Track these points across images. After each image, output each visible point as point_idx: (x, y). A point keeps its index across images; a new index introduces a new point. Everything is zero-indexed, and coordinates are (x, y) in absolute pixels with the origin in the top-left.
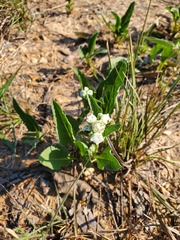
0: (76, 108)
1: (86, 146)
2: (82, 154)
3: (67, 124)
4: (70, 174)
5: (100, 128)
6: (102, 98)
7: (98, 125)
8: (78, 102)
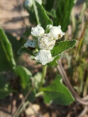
0: (18, 26)
1: (29, 73)
2: (24, 86)
3: (5, 43)
4: (6, 112)
5: (48, 44)
6: (54, 11)
7: (46, 40)
8: (22, 19)
